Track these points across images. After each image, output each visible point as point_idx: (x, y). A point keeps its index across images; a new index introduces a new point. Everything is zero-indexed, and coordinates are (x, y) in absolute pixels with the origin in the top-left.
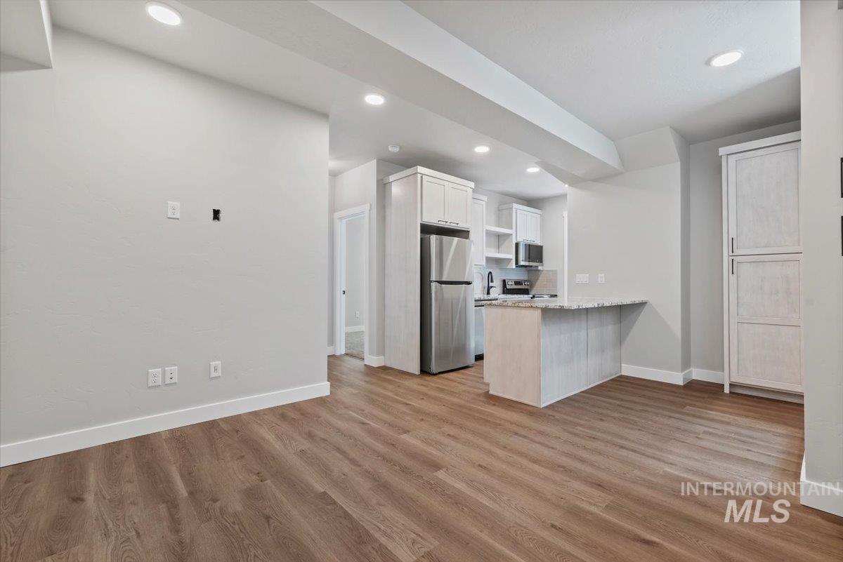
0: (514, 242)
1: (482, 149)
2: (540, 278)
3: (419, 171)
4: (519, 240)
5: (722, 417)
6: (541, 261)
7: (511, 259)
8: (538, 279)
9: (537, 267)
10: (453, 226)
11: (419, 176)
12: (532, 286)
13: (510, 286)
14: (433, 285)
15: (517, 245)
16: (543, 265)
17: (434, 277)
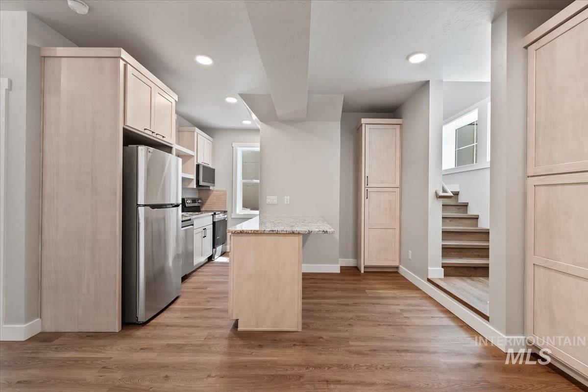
0: (196, 163)
1: (204, 60)
2: (211, 197)
3: (122, 56)
4: (200, 162)
5: (388, 293)
6: (213, 181)
7: (193, 179)
8: (209, 197)
9: (209, 187)
10: (159, 139)
11: (122, 63)
12: (203, 204)
13: (189, 204)
14: (141, 210)
15: (198, 166)
16: (214, 186)
17: (141, 200)
